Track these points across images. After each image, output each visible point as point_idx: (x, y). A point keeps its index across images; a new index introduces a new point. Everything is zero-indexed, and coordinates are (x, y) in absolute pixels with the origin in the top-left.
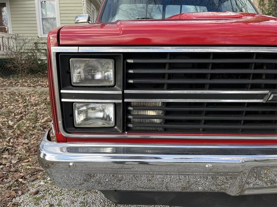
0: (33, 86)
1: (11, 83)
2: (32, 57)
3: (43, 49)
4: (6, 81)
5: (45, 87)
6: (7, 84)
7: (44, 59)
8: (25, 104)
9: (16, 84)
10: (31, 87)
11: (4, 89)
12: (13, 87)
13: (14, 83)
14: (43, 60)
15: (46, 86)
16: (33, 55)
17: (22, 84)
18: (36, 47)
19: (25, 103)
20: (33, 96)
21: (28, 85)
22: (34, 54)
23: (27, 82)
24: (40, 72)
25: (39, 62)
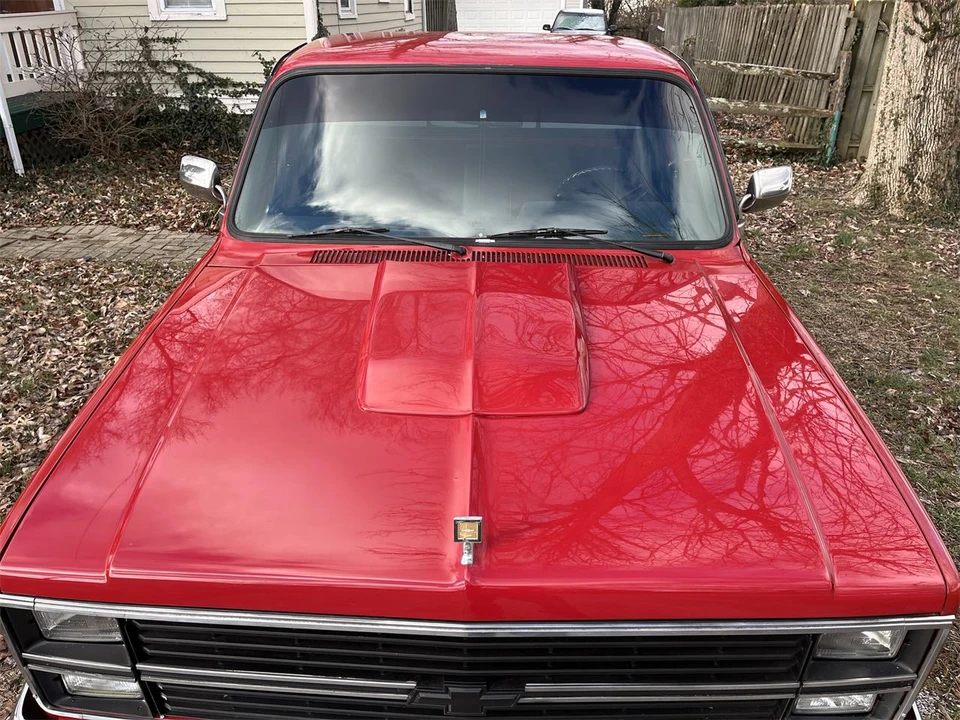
0: (137, 226)
1: (70, 207)
2: (138, 90)
3: (169, 62)
4: (56, 197)
5: (173, 229)
6: (56, 214)
7: (176, 98)
8: (93, 340)
9: (83, 211)
10: (129, 226)
11: (47, 235)
12: (75, 225)
13: (78, 211)
14: (172, 99)
15: (175, 226)
16: (140, 84)
17: (103, 213)
18: (147, 53)
19: (93, 335)
20: (123, 294)
21: (121, 216)
22: (140, 79)
23: (117, 206)
24: (166, 141)
25: (160, 107)
